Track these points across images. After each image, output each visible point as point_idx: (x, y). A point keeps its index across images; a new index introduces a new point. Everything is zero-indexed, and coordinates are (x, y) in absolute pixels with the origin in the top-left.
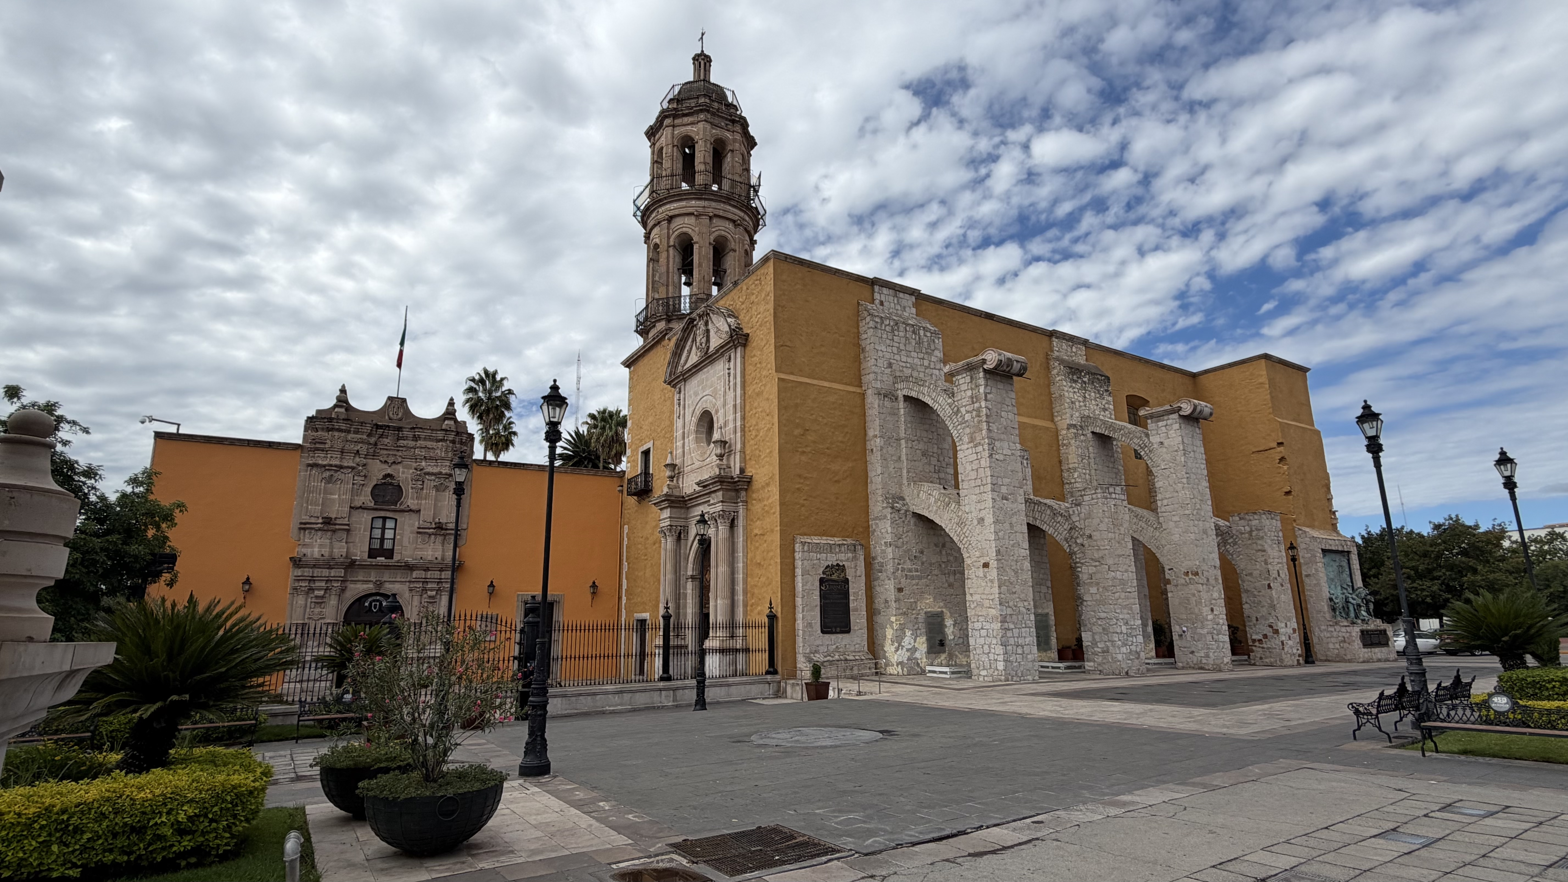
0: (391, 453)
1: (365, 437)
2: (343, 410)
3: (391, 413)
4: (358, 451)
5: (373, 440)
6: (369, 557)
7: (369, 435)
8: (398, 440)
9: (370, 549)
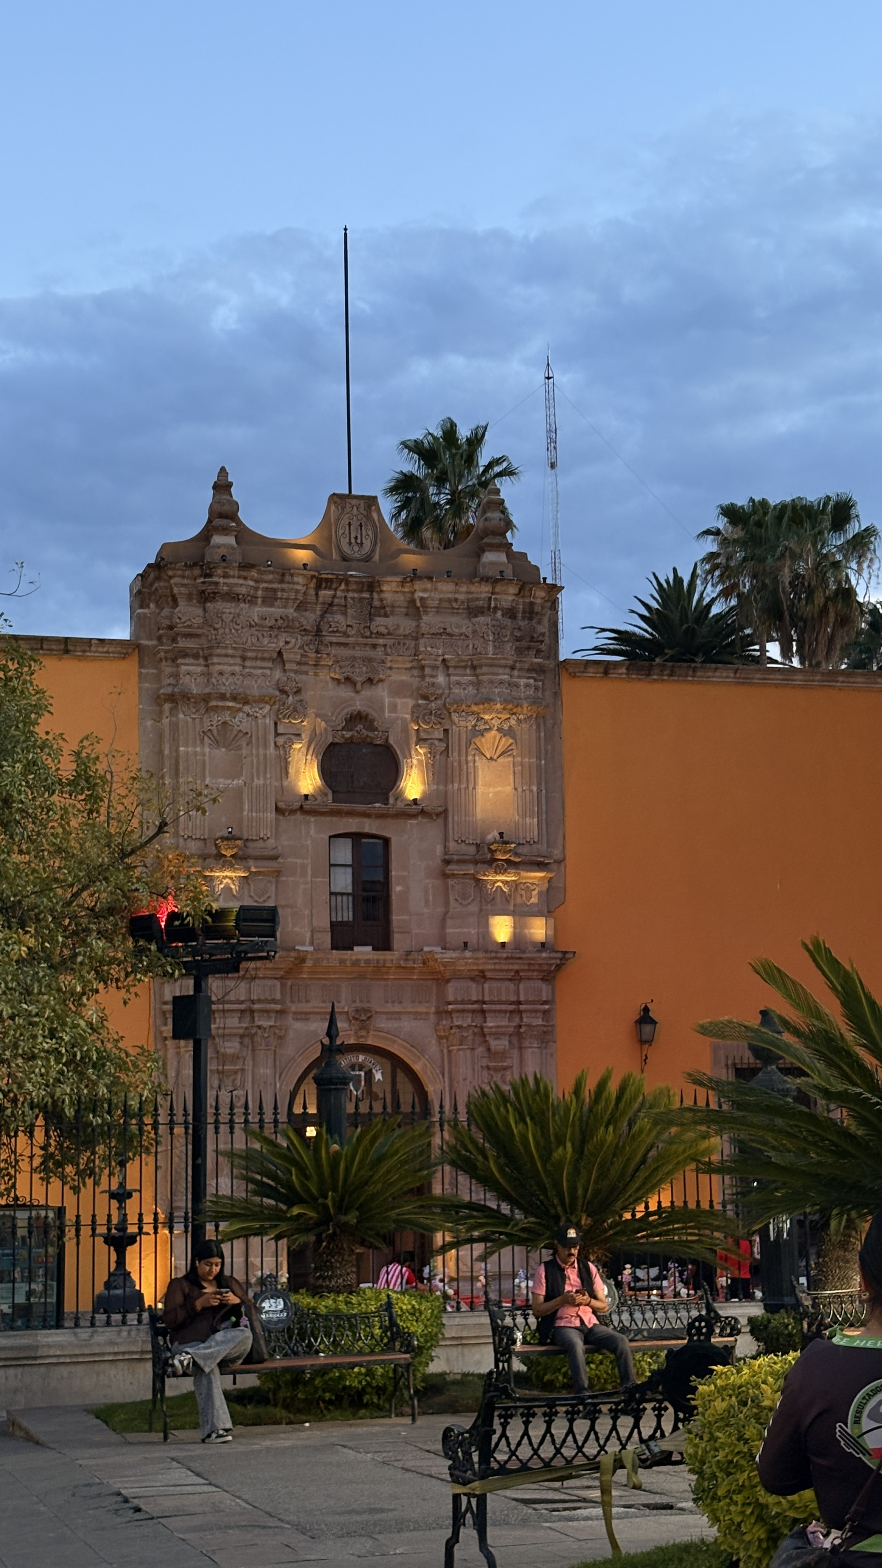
0: (358, 653)
1: (291, 611)
2: (231, 540)
3: (344, 543)
4: (280, 653)
5: (310, 618)
6: (334, 947)
7: (301, 606)
8: (371, 617)
9: (331, 922)
